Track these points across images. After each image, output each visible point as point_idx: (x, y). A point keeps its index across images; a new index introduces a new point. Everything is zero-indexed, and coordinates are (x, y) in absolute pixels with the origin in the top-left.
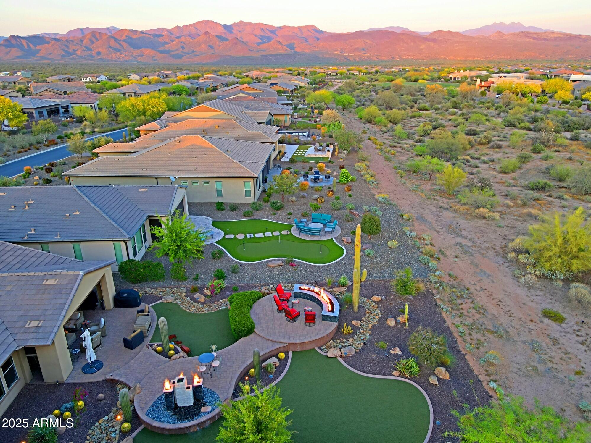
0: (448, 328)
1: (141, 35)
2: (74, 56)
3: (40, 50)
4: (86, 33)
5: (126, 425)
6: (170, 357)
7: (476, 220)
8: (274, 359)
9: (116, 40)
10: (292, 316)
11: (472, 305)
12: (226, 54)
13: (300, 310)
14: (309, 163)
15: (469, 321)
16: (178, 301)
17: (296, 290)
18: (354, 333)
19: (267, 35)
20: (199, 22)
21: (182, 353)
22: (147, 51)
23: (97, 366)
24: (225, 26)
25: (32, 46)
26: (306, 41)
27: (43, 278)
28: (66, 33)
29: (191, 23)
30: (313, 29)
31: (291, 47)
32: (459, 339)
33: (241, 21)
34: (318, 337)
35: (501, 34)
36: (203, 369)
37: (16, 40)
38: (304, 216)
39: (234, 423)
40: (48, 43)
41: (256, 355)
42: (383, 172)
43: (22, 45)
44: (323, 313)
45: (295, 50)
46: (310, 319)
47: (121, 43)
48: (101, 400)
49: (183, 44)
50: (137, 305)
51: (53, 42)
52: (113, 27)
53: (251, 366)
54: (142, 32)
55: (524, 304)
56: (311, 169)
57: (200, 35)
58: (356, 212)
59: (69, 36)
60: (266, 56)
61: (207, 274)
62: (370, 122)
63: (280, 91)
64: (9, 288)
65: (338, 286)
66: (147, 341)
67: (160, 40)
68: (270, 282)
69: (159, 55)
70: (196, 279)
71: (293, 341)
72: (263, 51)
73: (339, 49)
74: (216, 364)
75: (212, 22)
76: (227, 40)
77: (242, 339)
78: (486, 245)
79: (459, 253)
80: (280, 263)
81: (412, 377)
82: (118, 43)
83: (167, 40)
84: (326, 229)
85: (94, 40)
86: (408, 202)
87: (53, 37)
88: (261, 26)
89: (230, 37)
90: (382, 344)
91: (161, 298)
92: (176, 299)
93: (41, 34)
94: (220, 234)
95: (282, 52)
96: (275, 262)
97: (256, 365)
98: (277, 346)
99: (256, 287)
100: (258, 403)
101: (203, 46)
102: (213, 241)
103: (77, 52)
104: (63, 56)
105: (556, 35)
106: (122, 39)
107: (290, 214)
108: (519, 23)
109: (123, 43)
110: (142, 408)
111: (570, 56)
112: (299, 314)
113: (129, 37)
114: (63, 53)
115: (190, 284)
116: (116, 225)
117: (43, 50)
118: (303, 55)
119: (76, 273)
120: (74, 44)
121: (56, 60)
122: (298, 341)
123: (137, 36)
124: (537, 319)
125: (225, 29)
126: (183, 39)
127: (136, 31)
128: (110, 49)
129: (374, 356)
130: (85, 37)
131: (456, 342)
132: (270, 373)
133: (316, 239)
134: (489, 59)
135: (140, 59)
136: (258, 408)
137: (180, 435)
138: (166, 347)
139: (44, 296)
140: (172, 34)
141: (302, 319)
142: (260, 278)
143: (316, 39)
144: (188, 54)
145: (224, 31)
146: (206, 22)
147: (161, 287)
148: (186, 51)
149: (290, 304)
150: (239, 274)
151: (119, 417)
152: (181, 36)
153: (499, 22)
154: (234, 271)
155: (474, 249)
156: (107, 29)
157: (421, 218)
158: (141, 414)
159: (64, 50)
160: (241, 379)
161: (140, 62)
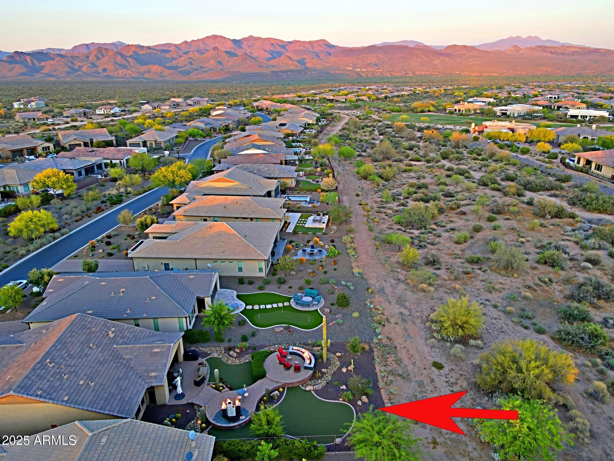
0: (376, 373)
1: (149, 51)
2: (79, 72)
3: (45, 66)
4: (92, 49)
5: (204, 425)
6: (220, 391)
7: (419, 292)
8: (277, 392)
9: (122, 55)
10: (287, 367)
11: (395, 359)
12: (235, 70)
13: (292, 363)
14: (308, 234)
15: (390, 368)
16: (220, 356)
17: (290, 350)
18: (322, 376)
19: (277, 50)
20: (207, 37)
21: (227, 389)
22: (154, 68)
23: (182, 396)
24: (234, 41)
25: (35, 62)
26: (318, 56)
27: (152, 348)
28: (70, 48)
29: (200, 38)
30: (324, 43)
31: (302, 62)
32: (380, 380)
33: (251, 36)
34: (301, 379)
35: (518, 49)
36: (240, 397)
37: (21, 57)
38: (301, 289)
39: (258, 421)
40: (53, 59)
41: (267, 390)
42: (364, 244)
43: (26, 61)
44: (305, 365)
45: (307, 65)
46: (297, 369)
47: (128, 59)
48: (188, 413)
49: (191, 60)
50: (197, 359)
51: (58, 58)
52: (119, 42)
53: (264, 396)
54: (149, 48)
55: (425, 358)
56: (309, 242)
57: (208, 51)
58: (336, 287)
59: (74, 52)
60: (276, 72)
61: (236, 337)
62: (365, 178)
63: (289, 134)
64: (135, 354)
65: (317, 346)
66: (206, 382)
67: (167, 56)
68: (276, 343)
69: (167, 71)
70: (230, 341)
71: (287, 382)
72: (274, 66)
73: (351, 65)
74: (246, 395)
75: (221, 36)
76: (236, 55)
77: (259, 381)
78: (418, 314)
79: (399, 321)
80: (282, 329)
81: (349, 401)
82: (125, 59)
83: (175, 56)
84: (314, 303)
85: (100, 56)
86: (376, 275)
87: (57, 53)
88: (270, 41)
89: (239, 52)
90: (337, 383)
91: (210, 354)
92: (219, 355)
93: (46, 50)
94: (242, 305)
95: (293, 68)
96: (279, 328)
97: (267, 395)
98: (278, 385)
99: (267, 346)
100: (268, 413)
101: (212, 62)
102: (238, 311)
103: (82, 69)
104: (68, 73)
105: (574, 50)
106: (128, 55)
107: (290, 287)
108: (536, 36)
109: (130, 60)
110: (211, 417)
111: (588, 71)
112: (291, 366)
113: (135, 52)
114: (68, 69)
115: (226, 344)
116: (179, 307)
117: (47, 66)
118: (314, 71)
119: (169, 345)
120: (80, 60)
121: (62, 77)
122: (290, 382)
123: (144, 52)
124: (428, 368)
125: (234, 44)
126: (191, 55)
127: (143, 46)
128: (116, 65)
129: (331, 390)
130: (90, 53)
131: (378, 382)
132: (274, 399)
133: (307, 309)
134: (504, 75)
135: (146, 76)
136: (268, 415)
137: (230, 430)
138: (218, 385)
139: (155, 359)
140: (180, 49)
141: (292, 369)
142: (269, 340)
143: (327, 54)
144: (197, 70)
145: (233, 46)
146: (215, 37)
147: (209, 347)
148: (194, 67)
149: (286, 359)
150: (256, 337)
151: (199, 422)
152: (189, 52)
153: (515, 36)
154: (253, 335)
155: (409, 317)
156: (113, 44)
157: (382, 290)
158: (211, 420)
159: (70, 67)
160: (259, 402)
161: (147, 79)
